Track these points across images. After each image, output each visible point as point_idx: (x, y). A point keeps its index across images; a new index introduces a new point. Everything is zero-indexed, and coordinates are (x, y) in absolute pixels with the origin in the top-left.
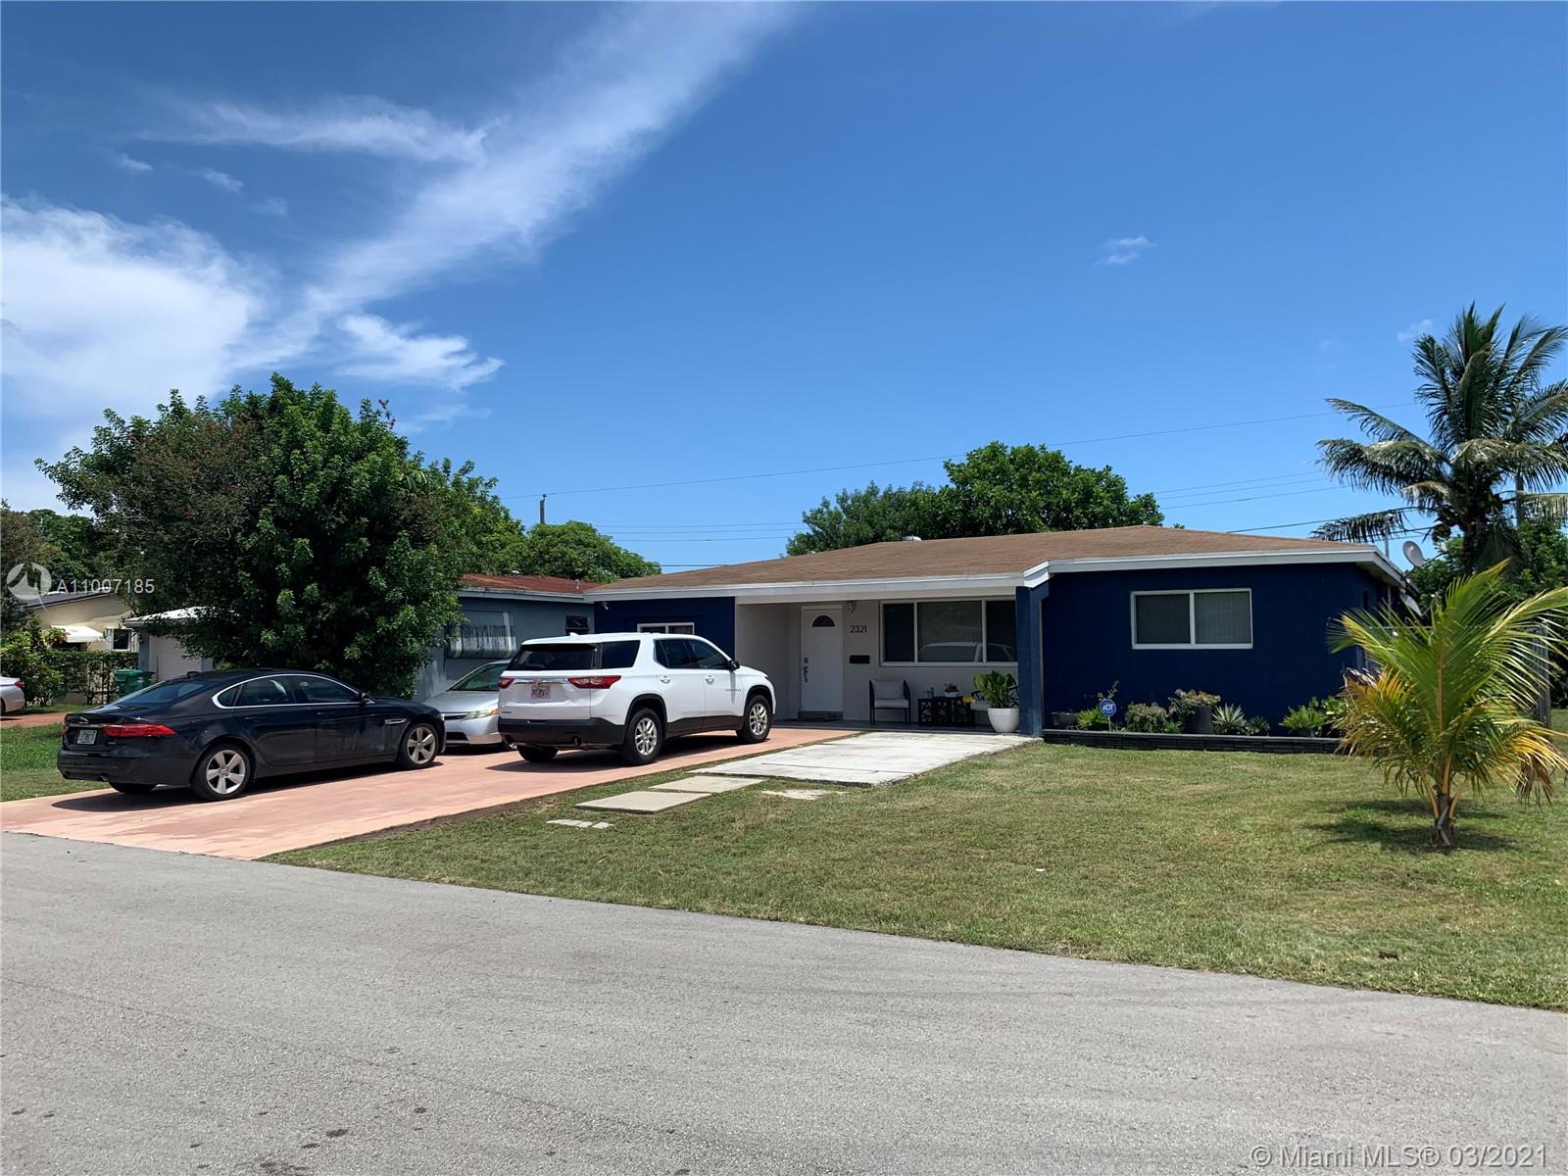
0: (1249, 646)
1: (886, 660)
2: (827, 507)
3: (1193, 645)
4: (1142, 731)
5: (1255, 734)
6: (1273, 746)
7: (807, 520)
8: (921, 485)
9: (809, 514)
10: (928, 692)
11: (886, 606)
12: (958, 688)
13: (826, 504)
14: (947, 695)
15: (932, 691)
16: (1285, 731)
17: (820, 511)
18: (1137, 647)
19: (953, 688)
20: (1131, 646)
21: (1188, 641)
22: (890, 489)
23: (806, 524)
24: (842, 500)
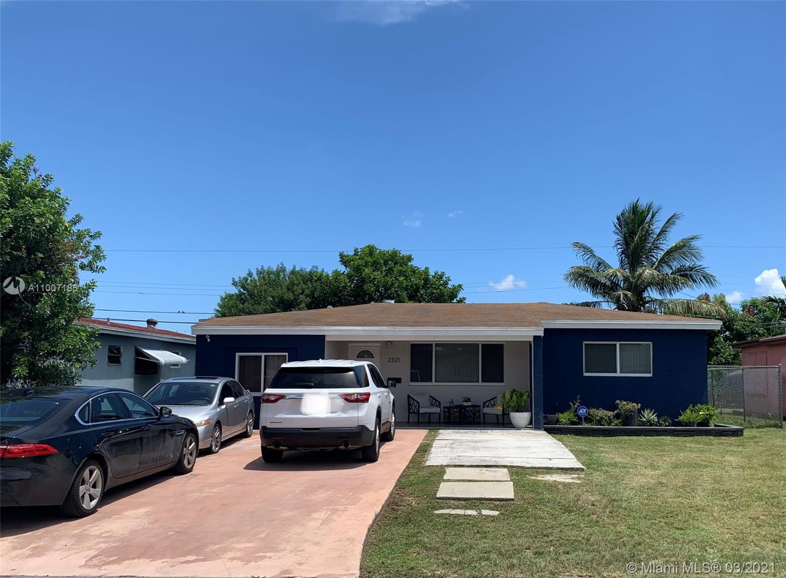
0: (650, 375)
1: (412, 381)
2: (251, 277)
3: (618, 374)
4: (601, 425)
5: (667, 426)
6: (679, 433)
7: (235, 284)
8: (317, 268)
9: (237, 280)
10: (450, 402)
11: (412, 345)
12: (471, 399)
13: (250, 274)
14: (465, 404)
15: (452, 402)
16: (680, 424)
17: (246, 279)
18: (586, 374)
19: (468, 400)
20: (583, 374)
21: (616, 372)
22: (294, 269)
23: (234, 287)
24: (259, 273)
